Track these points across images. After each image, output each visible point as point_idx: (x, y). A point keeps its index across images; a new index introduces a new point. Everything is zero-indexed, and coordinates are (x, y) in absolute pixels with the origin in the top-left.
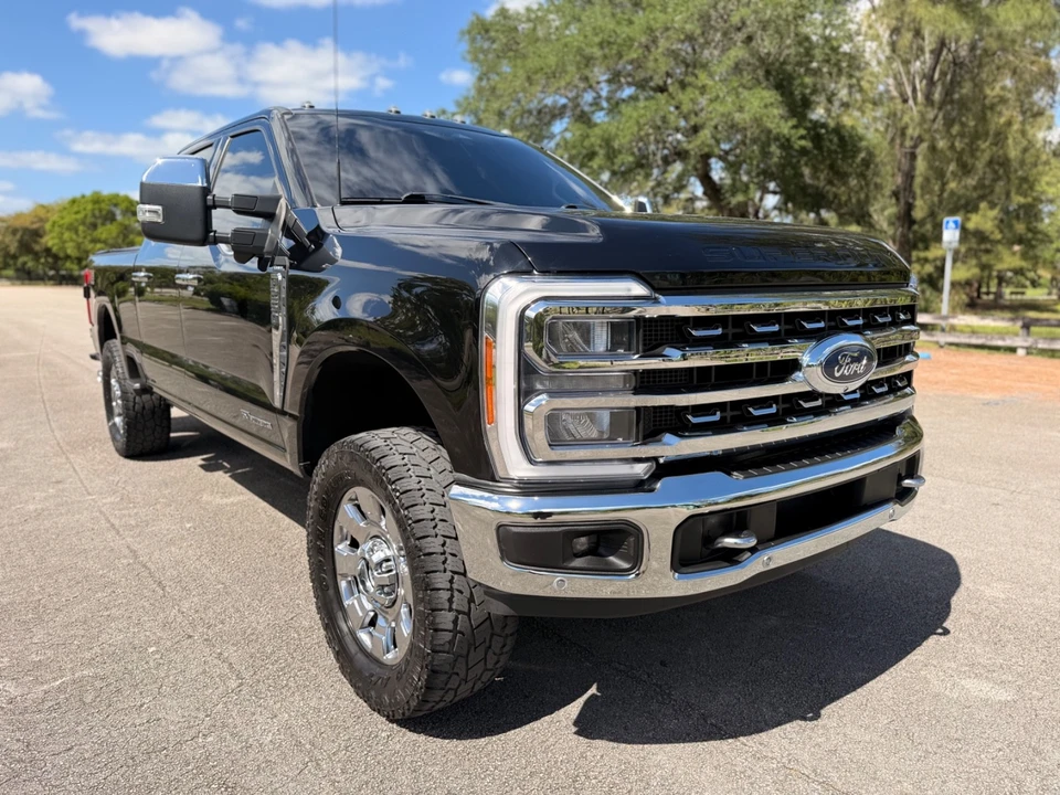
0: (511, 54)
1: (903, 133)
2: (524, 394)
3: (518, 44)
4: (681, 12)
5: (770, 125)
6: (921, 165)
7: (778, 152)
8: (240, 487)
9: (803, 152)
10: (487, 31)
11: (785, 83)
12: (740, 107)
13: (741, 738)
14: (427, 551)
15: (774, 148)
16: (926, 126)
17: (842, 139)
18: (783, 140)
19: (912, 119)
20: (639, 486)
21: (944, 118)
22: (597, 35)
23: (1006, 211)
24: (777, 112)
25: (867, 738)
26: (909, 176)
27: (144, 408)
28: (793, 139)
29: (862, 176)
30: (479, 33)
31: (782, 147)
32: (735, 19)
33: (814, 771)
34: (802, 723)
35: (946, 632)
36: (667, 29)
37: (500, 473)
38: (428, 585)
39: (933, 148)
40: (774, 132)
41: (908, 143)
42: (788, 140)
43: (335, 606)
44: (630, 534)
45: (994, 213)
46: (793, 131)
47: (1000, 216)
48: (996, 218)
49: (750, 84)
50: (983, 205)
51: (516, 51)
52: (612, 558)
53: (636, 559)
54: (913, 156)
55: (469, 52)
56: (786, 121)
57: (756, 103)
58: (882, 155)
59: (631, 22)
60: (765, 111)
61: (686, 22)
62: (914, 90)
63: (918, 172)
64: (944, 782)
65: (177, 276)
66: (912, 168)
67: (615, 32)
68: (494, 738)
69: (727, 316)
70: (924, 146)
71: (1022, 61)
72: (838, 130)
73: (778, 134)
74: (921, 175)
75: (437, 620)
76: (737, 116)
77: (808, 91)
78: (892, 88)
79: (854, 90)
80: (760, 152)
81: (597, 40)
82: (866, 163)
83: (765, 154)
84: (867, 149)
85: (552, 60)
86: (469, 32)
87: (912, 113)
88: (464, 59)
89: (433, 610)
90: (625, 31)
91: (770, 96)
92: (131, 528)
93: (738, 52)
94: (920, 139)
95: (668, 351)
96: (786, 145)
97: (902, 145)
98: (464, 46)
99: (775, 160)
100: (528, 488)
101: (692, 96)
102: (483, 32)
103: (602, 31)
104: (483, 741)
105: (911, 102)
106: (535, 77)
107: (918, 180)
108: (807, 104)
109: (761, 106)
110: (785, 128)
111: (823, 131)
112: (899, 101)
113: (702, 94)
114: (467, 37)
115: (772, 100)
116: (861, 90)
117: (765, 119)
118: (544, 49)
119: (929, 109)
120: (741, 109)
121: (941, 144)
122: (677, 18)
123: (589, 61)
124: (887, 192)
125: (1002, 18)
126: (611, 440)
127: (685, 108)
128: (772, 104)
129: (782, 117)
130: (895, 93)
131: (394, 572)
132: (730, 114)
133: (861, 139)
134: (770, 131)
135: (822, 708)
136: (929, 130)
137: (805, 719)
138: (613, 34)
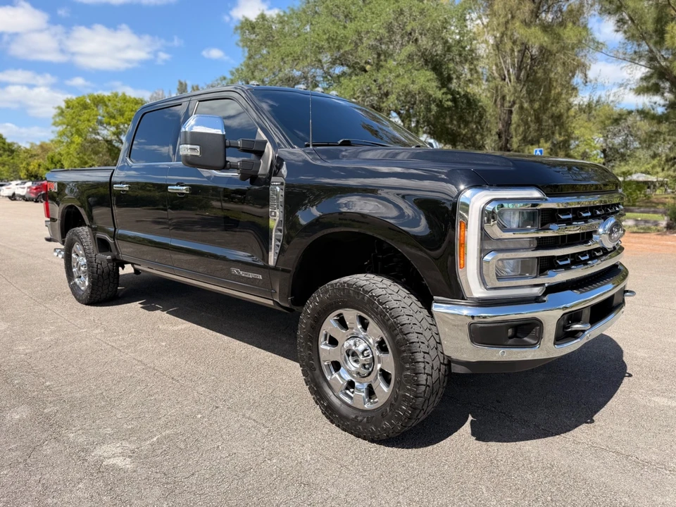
0: (269, 43)
1: (504, 98)
2: (483, 252)
3: (274, 37)
4: (376, 23)
5: (431, 92)
6: (515, 118)
7: (435, 108)
8: (180, 320)
9: (449, 108)
10: (253, 28)
11: (438, 67)
12: (413, 81)
13: (562, 435)
14: (411, 341)
15: (434, 107)
16: (516, 95)
17: (468, 100)
18: (438, 102)
19: (509, 91)
20: (536, 300)
21: (527, 90)
22: (325, 34)
23: (554, 145)
24: (434, 84)
25: (623, 429)
26: (508, 124)
27: (103, 272)
28: (443, 101)
29: (479, 123)
30: (248, 30)
31: (437, 105)
32: (409, 29)
33: (607, 446)
34: (587, 425)
35: (630, 375)
36: (368, 32)
37: (467, 295)
38: (413, 359)
39: (521, 108)
40: (433, 96)
41: (507, 104)
42: (441, 101)
43: (321, 380)
44: (538, 325)
45: (548, 145)
46: (444, 96)
47: (550, 146)
48: (548, 148)
49: (418, 67)
50: (542, 141)
51: (272, 41)
52: (525, 339)
53: (539, 337)
54: (511, 112)
55: (241, 41)
56: (440, 90)
57: (422, 79)
58: (490, 111)
59: (345, 27)
60: (427, 83)
61: (379, 29)
62: (509, 74)
63: (513, 122)
64: (671, 446)
65: (169, 187)
66: (510, 118)
67: (336, 33)
68: (435, 446)
69: (570, 208)
70: (517, 106)
71: (568, 59)
72: (466, 96)
73: (435, 98)
74: (515, 123)
75: (419, 379)
76: (412, 87)
77: (452, 72)
78: (494, 72)
79: (473, 72)
80: (425, 108)
81: (326, 37)
82: (481, 116)
83: (429, 110)
84: (482, 107)
85: (298, 49)
86: (242, 28)
87: (509, 88)
88: (237, 44)
89: (416, 374)
90: (341, 32)
91: (430, 74)
92: (128, 347)
93: (411, 48)
94: (514, 103)
95: (552, 226)
96: (440, 104)
97: (502, 105)
98: (238, 37)
99: (433, 113)
100: (483, 303)
101: (385, 74)
102: (250, 28)
103: (329, 32)
104: (430, 448)
105: (507, 80)
106: (286, 59)
107: (513, 126)
108: (450, 79)
109: (425, 80)
110: (439, 94)
111: (458, 96)
112: (499, 79)
113: (390, 73)
114: (239, 31)
115: (432, 77)
116: (477, 72)
117: (428, 88)
118: (290, 41)
119: (518, 85)
120: (413, 82)
121: (526, 105)
122: (374, 26)
123: (320, 49)
124: (494, 132)
125: (566, 36)
126: (522, 276)
127: (380, 81)
128: (431, 79)
129: (437, 87)
130: (496, 75)
131: (371, 356)
132: (407, 85)
133: (479, 101)
134: (430, 96)
135: (593, 416)
136: (518, 97)
137: (588, 423)
138: (335, 35)
